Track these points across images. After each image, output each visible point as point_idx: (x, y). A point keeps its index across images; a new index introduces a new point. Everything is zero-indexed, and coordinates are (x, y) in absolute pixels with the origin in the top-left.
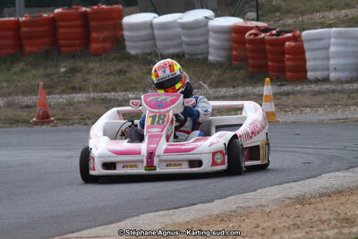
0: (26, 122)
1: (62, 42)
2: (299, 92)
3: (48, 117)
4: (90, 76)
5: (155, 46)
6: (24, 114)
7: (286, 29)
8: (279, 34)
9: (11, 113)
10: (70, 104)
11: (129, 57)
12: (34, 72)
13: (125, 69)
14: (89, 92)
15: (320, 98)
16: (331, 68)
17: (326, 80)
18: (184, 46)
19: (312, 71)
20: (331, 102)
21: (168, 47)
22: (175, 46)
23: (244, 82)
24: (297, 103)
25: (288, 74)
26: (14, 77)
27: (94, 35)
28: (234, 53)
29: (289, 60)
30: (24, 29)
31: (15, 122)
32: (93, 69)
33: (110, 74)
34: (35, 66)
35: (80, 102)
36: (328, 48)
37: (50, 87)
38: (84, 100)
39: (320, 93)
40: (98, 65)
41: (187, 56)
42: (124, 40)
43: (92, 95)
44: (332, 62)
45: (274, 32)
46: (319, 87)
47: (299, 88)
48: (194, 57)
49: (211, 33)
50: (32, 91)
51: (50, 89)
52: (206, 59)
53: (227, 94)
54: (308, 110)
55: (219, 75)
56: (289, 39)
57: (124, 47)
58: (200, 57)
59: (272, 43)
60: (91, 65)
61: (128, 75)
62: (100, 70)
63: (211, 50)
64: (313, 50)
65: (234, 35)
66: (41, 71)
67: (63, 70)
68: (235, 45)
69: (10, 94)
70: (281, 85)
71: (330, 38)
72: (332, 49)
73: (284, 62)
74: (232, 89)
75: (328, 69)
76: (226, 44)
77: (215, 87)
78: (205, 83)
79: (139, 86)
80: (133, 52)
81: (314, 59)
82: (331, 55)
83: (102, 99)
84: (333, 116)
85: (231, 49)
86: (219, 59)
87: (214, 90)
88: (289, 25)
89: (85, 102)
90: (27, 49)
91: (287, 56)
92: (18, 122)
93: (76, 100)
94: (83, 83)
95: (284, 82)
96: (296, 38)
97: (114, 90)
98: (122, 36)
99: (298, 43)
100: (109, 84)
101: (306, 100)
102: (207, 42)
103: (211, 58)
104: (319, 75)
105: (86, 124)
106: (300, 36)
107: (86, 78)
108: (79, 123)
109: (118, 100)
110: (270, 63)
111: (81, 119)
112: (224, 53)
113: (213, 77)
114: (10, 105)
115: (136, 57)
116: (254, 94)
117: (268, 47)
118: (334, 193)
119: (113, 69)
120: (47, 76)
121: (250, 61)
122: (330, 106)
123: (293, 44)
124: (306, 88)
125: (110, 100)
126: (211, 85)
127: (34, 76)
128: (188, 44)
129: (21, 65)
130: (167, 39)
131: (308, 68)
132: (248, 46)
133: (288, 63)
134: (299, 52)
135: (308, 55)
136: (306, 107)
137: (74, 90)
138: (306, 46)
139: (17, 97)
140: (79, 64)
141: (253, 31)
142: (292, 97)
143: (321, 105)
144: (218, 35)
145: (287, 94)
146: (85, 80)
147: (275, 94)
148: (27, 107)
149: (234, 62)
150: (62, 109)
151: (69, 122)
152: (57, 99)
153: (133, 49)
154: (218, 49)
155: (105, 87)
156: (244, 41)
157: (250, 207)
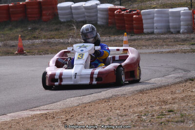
0: (12, 54)
1: (29, 16)
2: (140, 39)
3: (23, 51)
4: (42, 32)
5: (73, 18)
6: (11, 50)
7: (133, 9)
8: (130, 12)
9: (5, 49)
10: (33, 45)
11: (61, 23)
12: (16, 30)
13: (59, 28)
14: (42, 39)
15: (150, 42)
16: (155, 27)
17: (152, 33)
18: (86, 17)
19: (146, 29)
20: (155, 44)
21: (78, 18)
22: (82, 17)
23: (114, 34)
24: (139, 45)
25: (135, 30)
26: (7, 32)
27: (44, 12)
28: (110, 21)
30: (11, 10)
32: (44, 28)
33: (51, 30)
34: (17, 27)
35: (38, 44)
36: (153, 18)
37: (24, 37)
38: (40, 43)
39: (150, 39)
40: (46, 26)
41: (87, 22)
42: (58, 15)
44: (155, 25)
45: (128, 11)
46: (149, 36)
47: (139, 37)
49: (99, 11)
50: (16, 38)
51: (23, 38)
52: (97, 23)
53: (106, 40)
54: (144, 47)
55: (103, 31)
56: (135, 14)
57: (58, 18)
58: (93, 22)
59: (127, 16)
60: (43, 26)
61: (60, 31)
62: (47, 29)
63: (98, 19)
64: (146, 19)
65: (109, 12)
66: (19, 30)
67: (30, 29)
68: (110, 17)
69: (5, 40)
70: (132, 36)
71: (154, 13)
72: (155, 19)
73: (133, 25)
74: (108, 37)
75: (153, 28)
76: (105, 16)
79: (65, 36)
80: (62, 20)
81: (147, 23)
82: (154, 22)
83: (48, 43)
84: (155, 50)
85: (108, 19)
86: (102, 23)
88: (135, 8)
90: (13, 19)
91: (134, 22)
92: (9, 53)
93: (35, 43)
94: (39, 35)
96: (138, 14)
97: (53, 38)
98: (57, 13)
99: (139, 16)
100: (52, 35)
101: (143, 43)
102: (97, 15)
103: (99, 23)
104: (149, 31)
105: (41, 55)
106: (140, 13)
107: (40, 32)
108: (37, 54)
109: (55, 43)
110: (126, 25)
112: (104, 21)
114: (5, 45)
115: (64, 22)
117: (125, 18)
118: (157, 88)
119: (53, 28)
120: (22, 32)
121: (117, 25)
122: (154, 46)
123: (137, 16)
124: (143, 37)
125: (52, 43)
127: (16, 31)
128: (88, 16)
129: (10, 26)
130: (78, 14)
131: (144, 28)
132: (116, 17)
133: (135, 25)
134: (140, 20)
135: (144, 21)
136: (143, 46)
137: (35, 38)
138: (143, 17)
139: (8, 42)
140: (37, 26)
141: (119, 10)
142: (137, 41)
143: (150, 45)
144: (102, 13)
145: (135, 40)
147: (129, 40)
148: (13, 46)
149: (109, 25)
150: (29, 47)
151: (33, 54)
152: (27, 42)
153: (62, 19)
154: (102, 18)
155: (49, 37)
156: (114, 15)
157: (118, 95)
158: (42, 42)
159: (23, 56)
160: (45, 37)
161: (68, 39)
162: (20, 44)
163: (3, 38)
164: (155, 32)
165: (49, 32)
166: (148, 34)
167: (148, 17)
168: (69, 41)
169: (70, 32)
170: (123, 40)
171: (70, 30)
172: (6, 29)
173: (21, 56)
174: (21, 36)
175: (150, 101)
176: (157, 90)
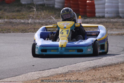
2: (92, 22)
4: (5, 12)
5: (33, 1)
11: (22, 5)
13: (20, 10)
14: (5, 19)
16: (106, 12)
17: (103, 17)
18: (45, 1)
19: (97, 13)
25: (88, 14)
29: (88, 8)
32: (6, 10)
33: (13, 12)
35: (1, 23)
36: (104, 4)
38: (3, 22)
39: (101, 22)
40: (9, 8)
41: (46, 5)
43: (6, 20)
44: (106, 10)
46: (100, 20)
47: (92, 20)
48: (49, 6)
52: (54, 7)
58: (51, 6)
60: (6, 8)
61: (21, 12)
62: (10, 10)
63: (56, 3)
64: (98, 4)
68: (66, 2)
70: (85, 19)
72: (106, 4)
73: (86, 9)
75: (104, 13)
77: (57, 18)
78: (53, 17)
79: (25, 17)
80: (23, 3)
81: (99, 8)
82: (106, 7)
83: (10, 22)
85: (64, 3)
86: (59, 7)
87: (57, 20)
89: (3, 23)
91: (87, 7)
94: (2, 15)
95: (86, 18)
97: (15, 18)
99: (92, 1)
100: (13, 16)
103: (56, 6)
104: (101, 15)
105: (4, 33)
107: (3, 13)
109: (16, 23)
110: (80, 9)
111: (1, 30)
112: (61, 5)
113: (57, 15)
115: (25, 5)
117: (79, 2)
119: (15, 9)
123: (90, 1)
124: (95, 20)
125: (14, 23)
126: (55, 18)
131: (96, 12)
132: (71, 2)
133: (88, 10)
134: (92, 5)
135: (96, 6)
138: (95, 3)
146: (3, 14)
154: (59, 2)
155: (11, 17)
157: (74, 71)
158: (5, 21)
161: (28, 20)
164: (105, 17)
165: (11, 13)
166: (100, 17)
168: (29, 22)
169: (30, 13)
171: (30, 12)
175: (102, 77)
176: (108, 67)
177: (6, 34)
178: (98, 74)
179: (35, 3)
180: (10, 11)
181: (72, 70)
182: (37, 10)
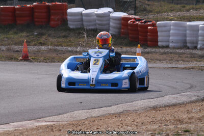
0: (16, 59)
1: (36, 20)
2: (154, 52)
3: (28, 57)
4: (49, 38)
5: (83, 25)
6: (15, 55)
7: (148, 20)
8: (145, 22)
9: (8, 54)
10: (39, 51)
11: (70, 30)
12: (21, 34)
13: (67, 35)
14: (49, 46)
15: (165, 56)
16: (170, 41)
17: (167, 47)
18: (97, 25)
19: (160, 42)
20: (170, 58)
21: (89, 26)
22: (92, 25)
23: (126, 45)
24: (153, 58)
25: (149, 43)
26: (11, 36)
27: (52, 17)
28: (122, 30)
30: (17, 12)
31: (11, 59)
32: (51, 34)
33: (59, 37)
34: (22, 31)
35: (44, 51)
36: (169, 31)
37: (30, 42)
39: (164, 53)
40: (53, 32)
42: (67, 21)
44: (171, 38)
45: (143, 21)
46: (164, 50)
47: (153, 50)
49: (111, 20)
50: (21, 43)
51: (28, 43)
54: (158, 61)
56: (150, 25)
57: (67, 24)
59: (141, 26)
60: (50, 32)
61: (68, 38)
62: (55, 35)
63: (110, 28)
64: (162, 31)
65: (123, 21)
66: (24, 34)
67: (36, 34)
68: (123, 27)
69: (8, 45)
71: (171, 26)
72: (171, 32)
73: (147, 36)
74: (120, 49)
75: (169, 42)
76: (118, 26)
79: (73, 44)
80: (71, 27)
81: (162, 36)
82: (170, 35)
83: (55, 50)
84: (170, 66)
85: (120, 28)
86: (114, 33)
88: (151, 18)
89: (46, 51)
90: (18, 22)
91: (149, 34)
93: (41, 49)
94: (46, 41)
95: (146, 47)
96: (154, 25)
97: (61, 45)
98: (67, 18)
99: (154, 27)
100: (59, 42)
101: (157, 56)
102: (109, 24)
103: (111, 32)
104: (164, 44)
105: (46, 62)
106: (155, 24)
107: (47, 38)
108: (43, 62)
109: (62, 51)
110: (140, 37)
112: (117, 30)
114: (8, 50)
115: (73, 30)
116: (131, 52)
117: (139, 28)
118: (172, 106)
119: (61, 35)
120: (28, 36)
121: (130, 35)
122: (169, 60)
123: (152, 28)
124: (157, 50)
125: (59, 51)
127: (21, 36)
128: (99, 25)
129: (15, 30)
130: (90, 21)
131: (159, 40)
132: (129, 27)
133: (149, 37)
134: (155, 32)
135: (159, 34)
137: (41, 44)
138: (158, 29)
139: (12, 46)
140: (44, 31)
141: (132, 20)
142: (150, 54)
143: (165, 60)
144: (114, 21)
145: (148, 53)
147: (142, 52)
148: (17, 51)
149: (122, 35)
150: (35, 54)
151: (38, 61)
152: (32, 48)
153: (71, 25)
154: (114, 27)
155: (56, 44)
156: (127, 25)
157: (130, 111)
158: (48, 48)
159: (27, 63)
160: (52, 44)
161: (77, 47)
162: (25, 49)
163: (6, 42)
164: (170, 46)
165: (57, 39)
166: (163, 47)
167: (164, 29)
170: (136, 53)
171: (80, 38)
172: (11, 32)
173: (25, 63)
174: (27, 42)
175: (163, 119)
176: (171, 108)
177: (50, 64)
178: (159, 115)
179: (85, 28)
180: (55, 37)
181: (128, 109)
182: (87, 36)
